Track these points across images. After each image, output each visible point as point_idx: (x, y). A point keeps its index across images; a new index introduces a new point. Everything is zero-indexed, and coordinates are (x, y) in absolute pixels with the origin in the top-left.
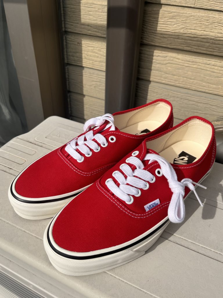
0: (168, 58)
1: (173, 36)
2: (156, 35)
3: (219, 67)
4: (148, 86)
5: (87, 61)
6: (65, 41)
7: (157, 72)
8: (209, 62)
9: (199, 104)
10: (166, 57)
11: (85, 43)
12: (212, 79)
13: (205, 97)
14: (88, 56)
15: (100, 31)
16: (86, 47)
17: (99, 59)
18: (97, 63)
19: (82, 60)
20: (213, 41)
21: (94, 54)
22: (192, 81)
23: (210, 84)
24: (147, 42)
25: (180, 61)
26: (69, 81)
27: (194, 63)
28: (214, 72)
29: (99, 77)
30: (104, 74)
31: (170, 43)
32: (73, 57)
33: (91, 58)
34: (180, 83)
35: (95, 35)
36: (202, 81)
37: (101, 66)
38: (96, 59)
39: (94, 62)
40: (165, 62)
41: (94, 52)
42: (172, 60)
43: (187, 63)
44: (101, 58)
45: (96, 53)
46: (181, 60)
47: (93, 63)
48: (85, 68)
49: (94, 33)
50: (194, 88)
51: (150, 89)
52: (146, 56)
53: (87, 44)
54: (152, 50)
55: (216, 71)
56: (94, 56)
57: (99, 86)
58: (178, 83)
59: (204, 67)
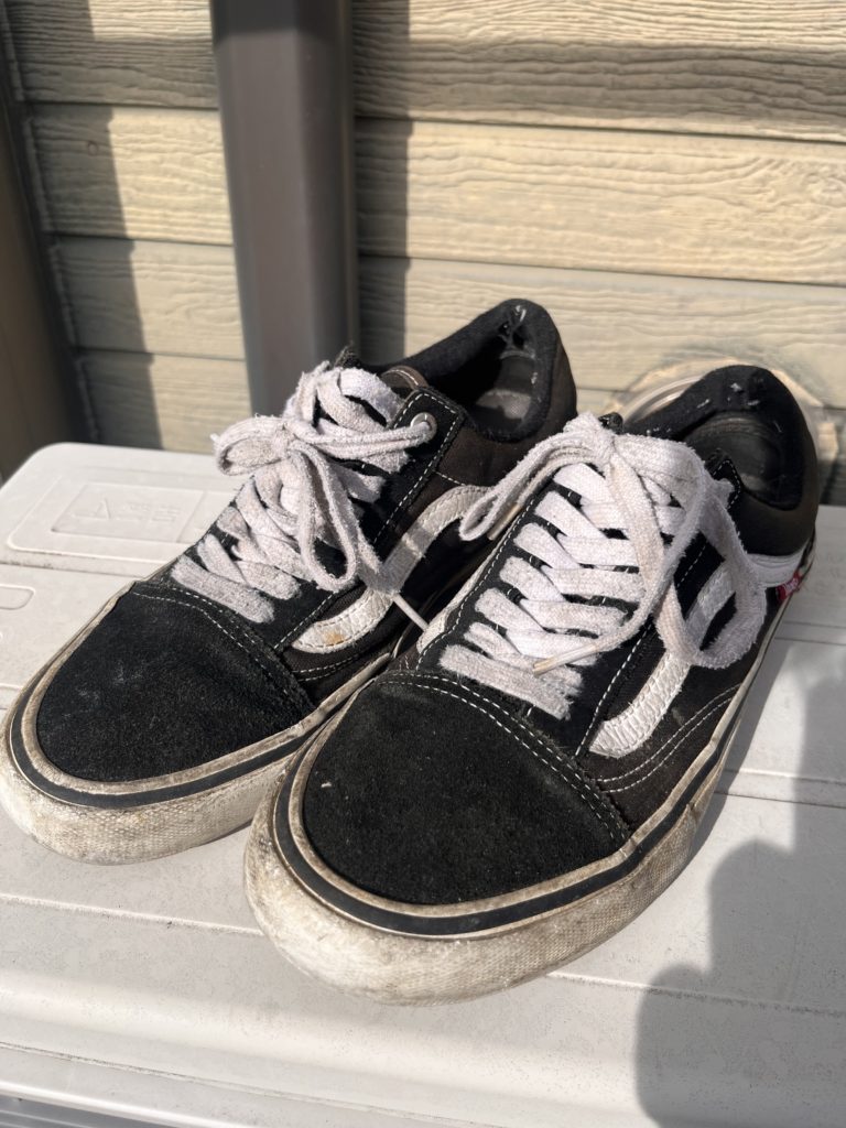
0: (461, 159)
1: (470, 76)
2: (409, 76)
3: (647, 170)
4: (402, 279)
5: (139, 214)
6: (30, 141)
7: (429, 219)
8: (609, 158)
9: (595, 317)
10: (455, 156)
11: (121, 138)
12: (627, 220)
13: (614, 288)
14: (139, 189)
15: (176, 83)
16: (129, 153)
17: (189, 199)
18: (183, 217)
19: (120, 212)
20: (618, 78)
21: (166, 180)
22: (559, 233)
23: (624, 234)
24: (378, 108)
25: (508, 166)
26: (70, 305)
27: (559, 168)
28: (631, 192)
29: (201, 272)
30: (229, 256)
31: (464, 104)
32: (77, 201)
33: (154, 196)
34: (519, 247)
35: (159, 104)
36: (595, 228)
37: (204, 226)
38: (177, 199)
39: (169, 213)
40: (453, 177)
41: (166, 173)
42: (479, 167)
43: (536, 172)
44: (197, 192)
45: (175, 175)
46: (510, 162)
47: (165, 216)
48: (137, 243)
49: (155, 93)
50: (569, 260)
51: (412, 286)
52: (378, 161)
53: (131, 141)
54: (399, 138)
55: (638, 187)
56: (168, 189)
57: (207, 307)
58: (512, 250)
59: (596, 177)
